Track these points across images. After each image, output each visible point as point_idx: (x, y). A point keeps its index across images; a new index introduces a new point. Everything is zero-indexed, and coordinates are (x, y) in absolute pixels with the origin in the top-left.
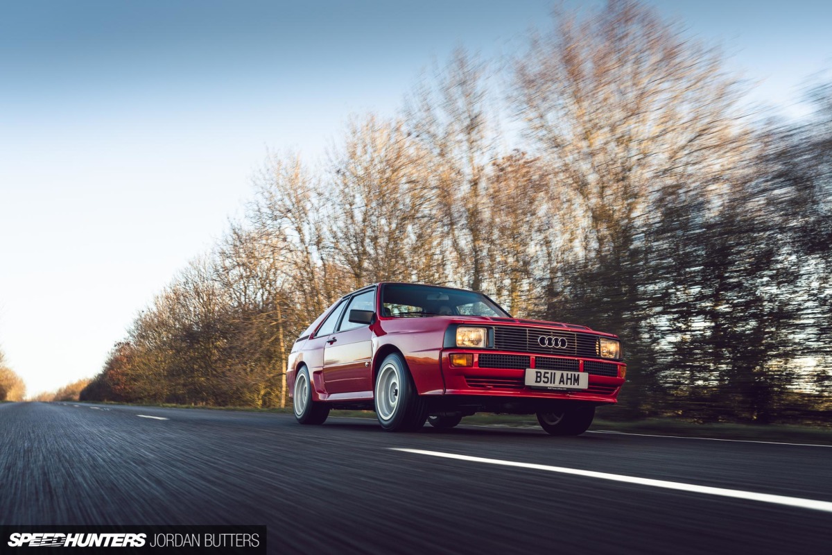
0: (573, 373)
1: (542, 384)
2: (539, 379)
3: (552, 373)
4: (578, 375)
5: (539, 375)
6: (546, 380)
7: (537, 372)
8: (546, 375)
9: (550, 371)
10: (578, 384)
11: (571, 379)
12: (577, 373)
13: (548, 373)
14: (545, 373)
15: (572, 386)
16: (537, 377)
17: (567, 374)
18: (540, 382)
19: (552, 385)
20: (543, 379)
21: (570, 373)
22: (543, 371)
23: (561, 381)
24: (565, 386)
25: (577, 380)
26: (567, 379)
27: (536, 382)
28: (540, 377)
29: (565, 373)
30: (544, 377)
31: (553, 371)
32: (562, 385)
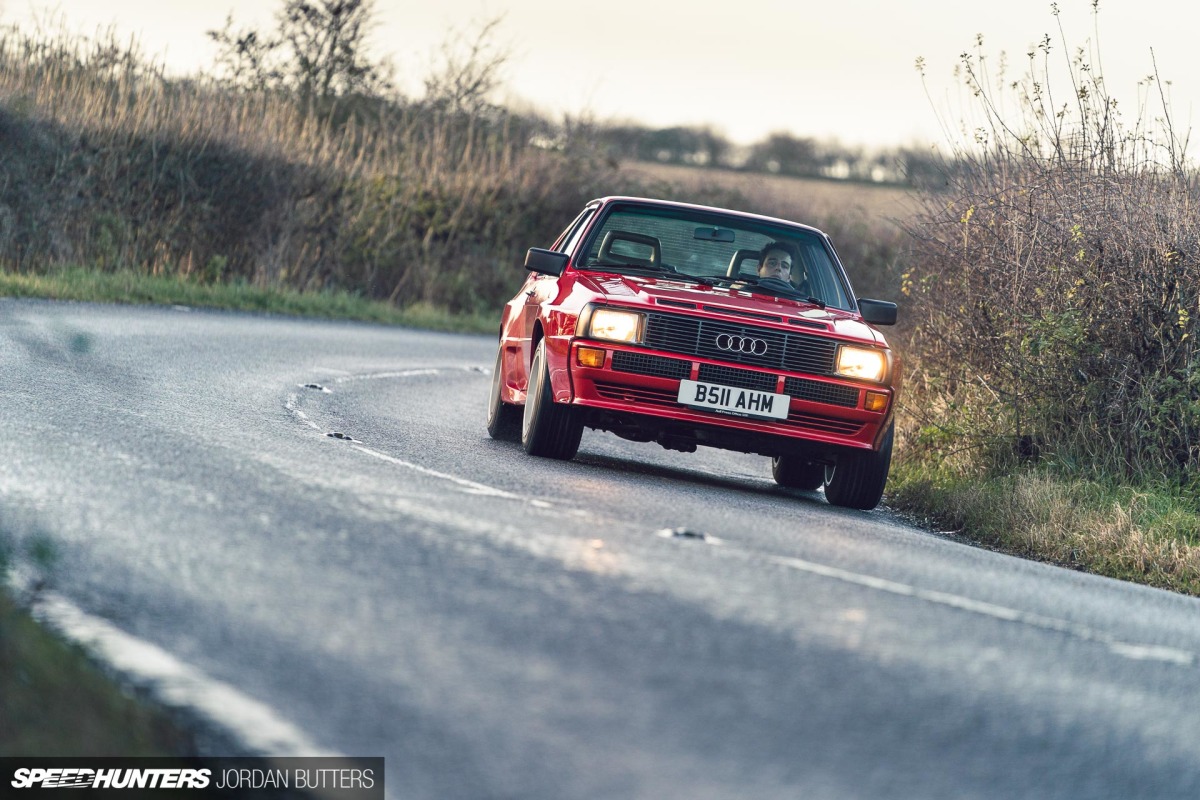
0: (762, 393)
1: (705, 404)
2: (701, 397)
3: (724, 390)
4: (772, 398)
5: (702, 390)
6: (713, 399)
7: (699, 387)
8: (715, 392)
9: (721, 387)
10: (770, 411)
11: (757, 402)
12: (769, 395)
13: (717, 389)
14: (713, 389)
15: (759, 413)
16: (699, 393)
17: (752, 395)
18: (703, 400)
19: (724, 407)
20: (708, 397)
21: (756, 393)
22: (709, 386)
23: (741, 402)
24: (746, 411)
25: (768, 404)
26: (751, 401)
27: (697, 399)
28: (704, 394)
29: (747, 392)
30: (711, 394)
31: (727, 388)
32: (740, 409)
